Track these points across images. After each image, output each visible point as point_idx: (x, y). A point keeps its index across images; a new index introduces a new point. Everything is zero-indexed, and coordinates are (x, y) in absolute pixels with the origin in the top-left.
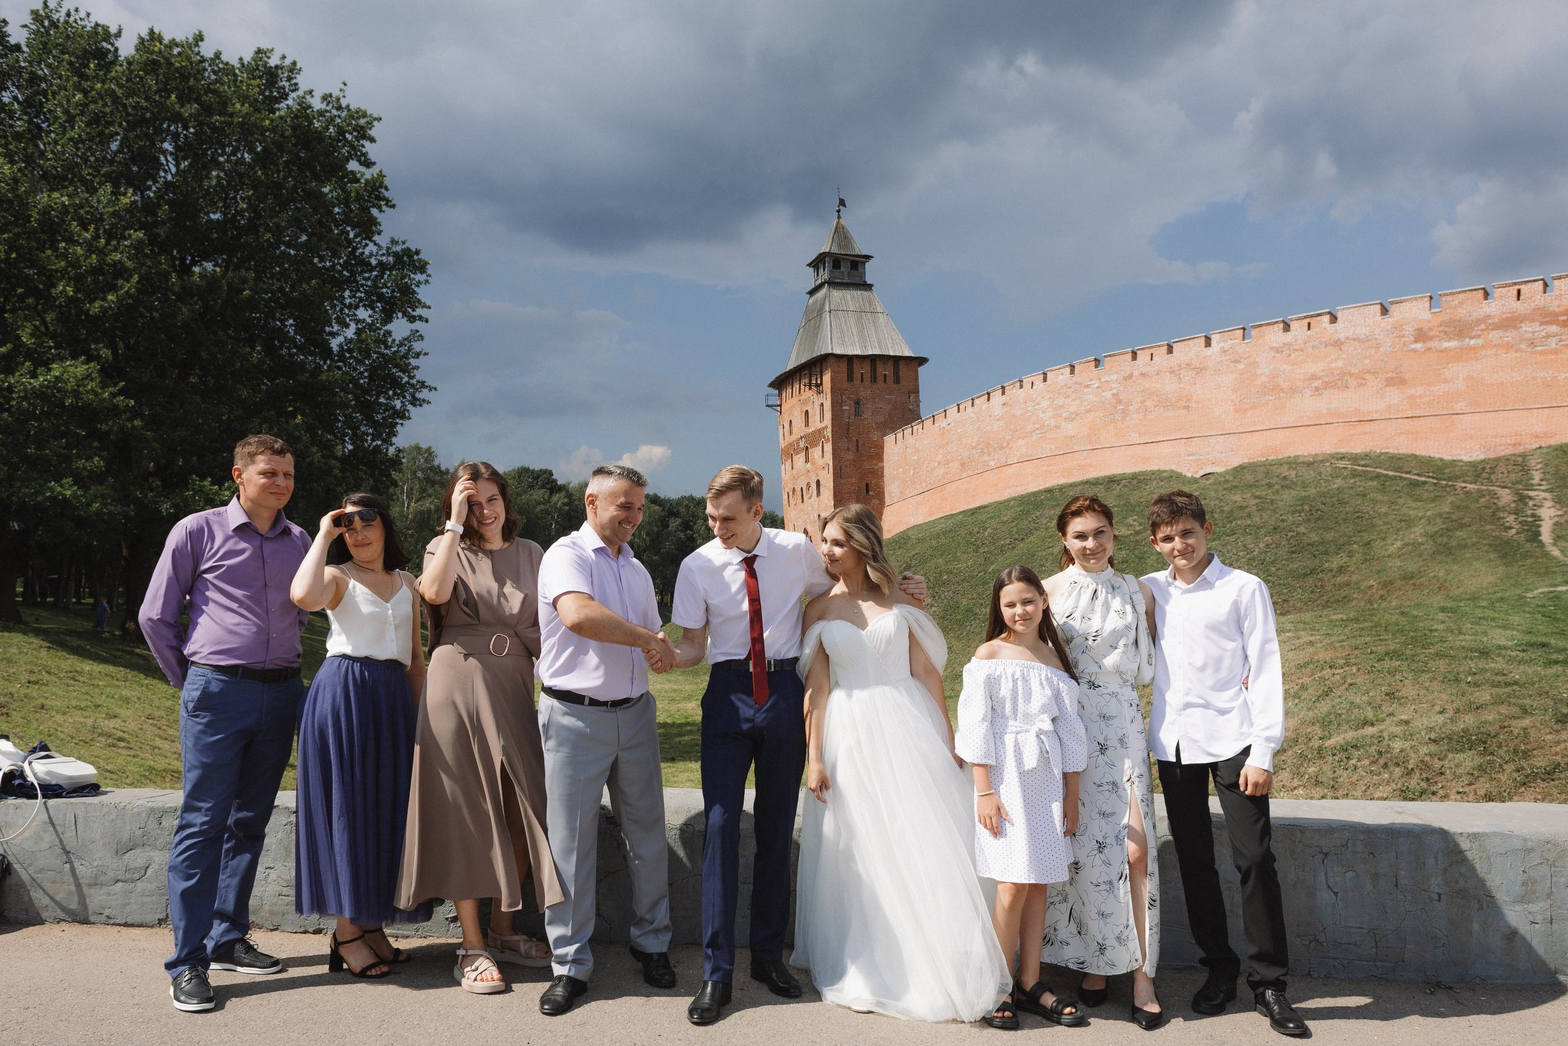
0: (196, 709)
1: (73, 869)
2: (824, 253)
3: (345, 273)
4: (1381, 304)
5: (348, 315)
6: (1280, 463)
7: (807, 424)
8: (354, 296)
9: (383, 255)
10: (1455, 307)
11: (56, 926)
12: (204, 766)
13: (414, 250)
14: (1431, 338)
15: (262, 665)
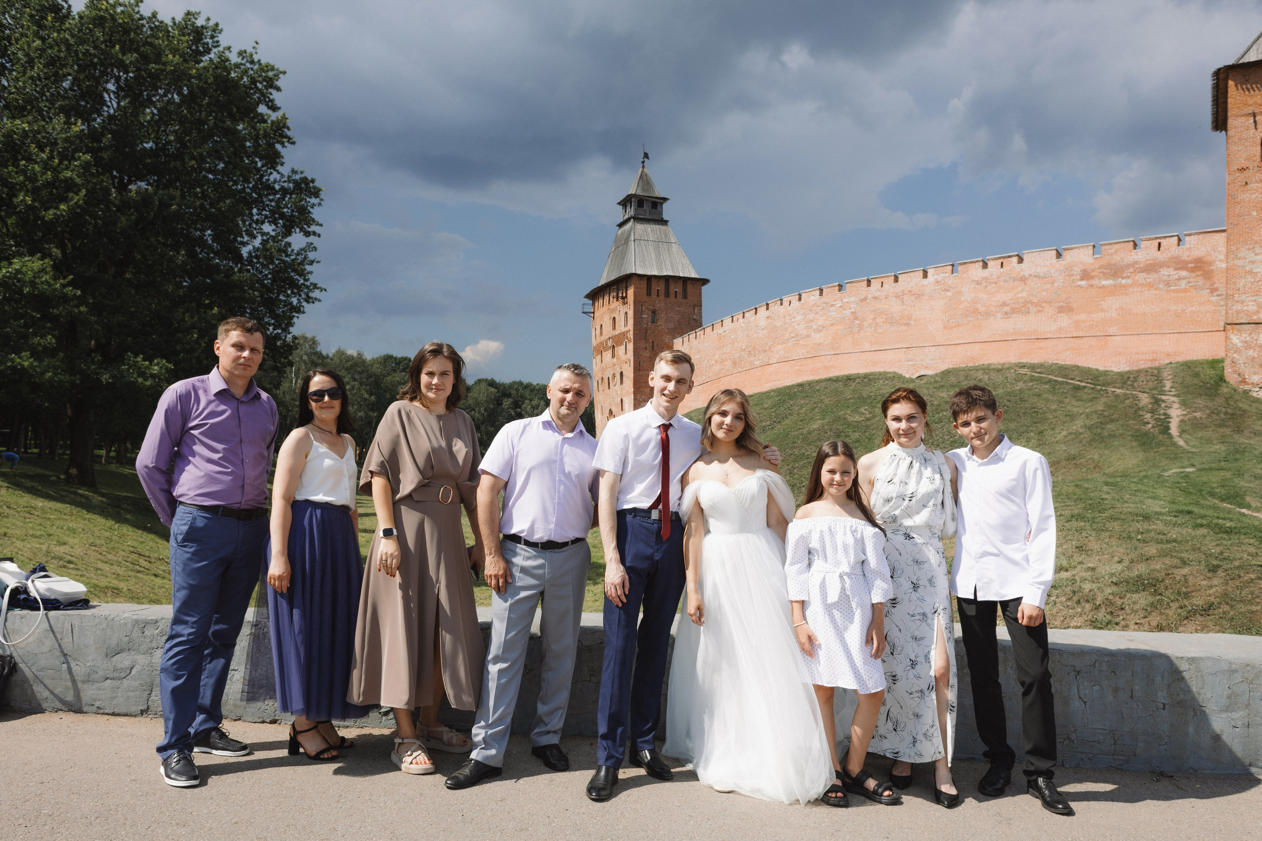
0: (184, 540)
1: (69, 669)
2: (631, 195)
3: (254, 195)
4: (1057, 250)
5: (255, 229)
6: (976, 369)
7: (614, 328)
8: (261, 214)
9: (285, 182)
10: (1112, 254)
11: (54, 715)
12: (191, 588)
13: (310, 178)
14: (1093, 278)
15: (238, 505)
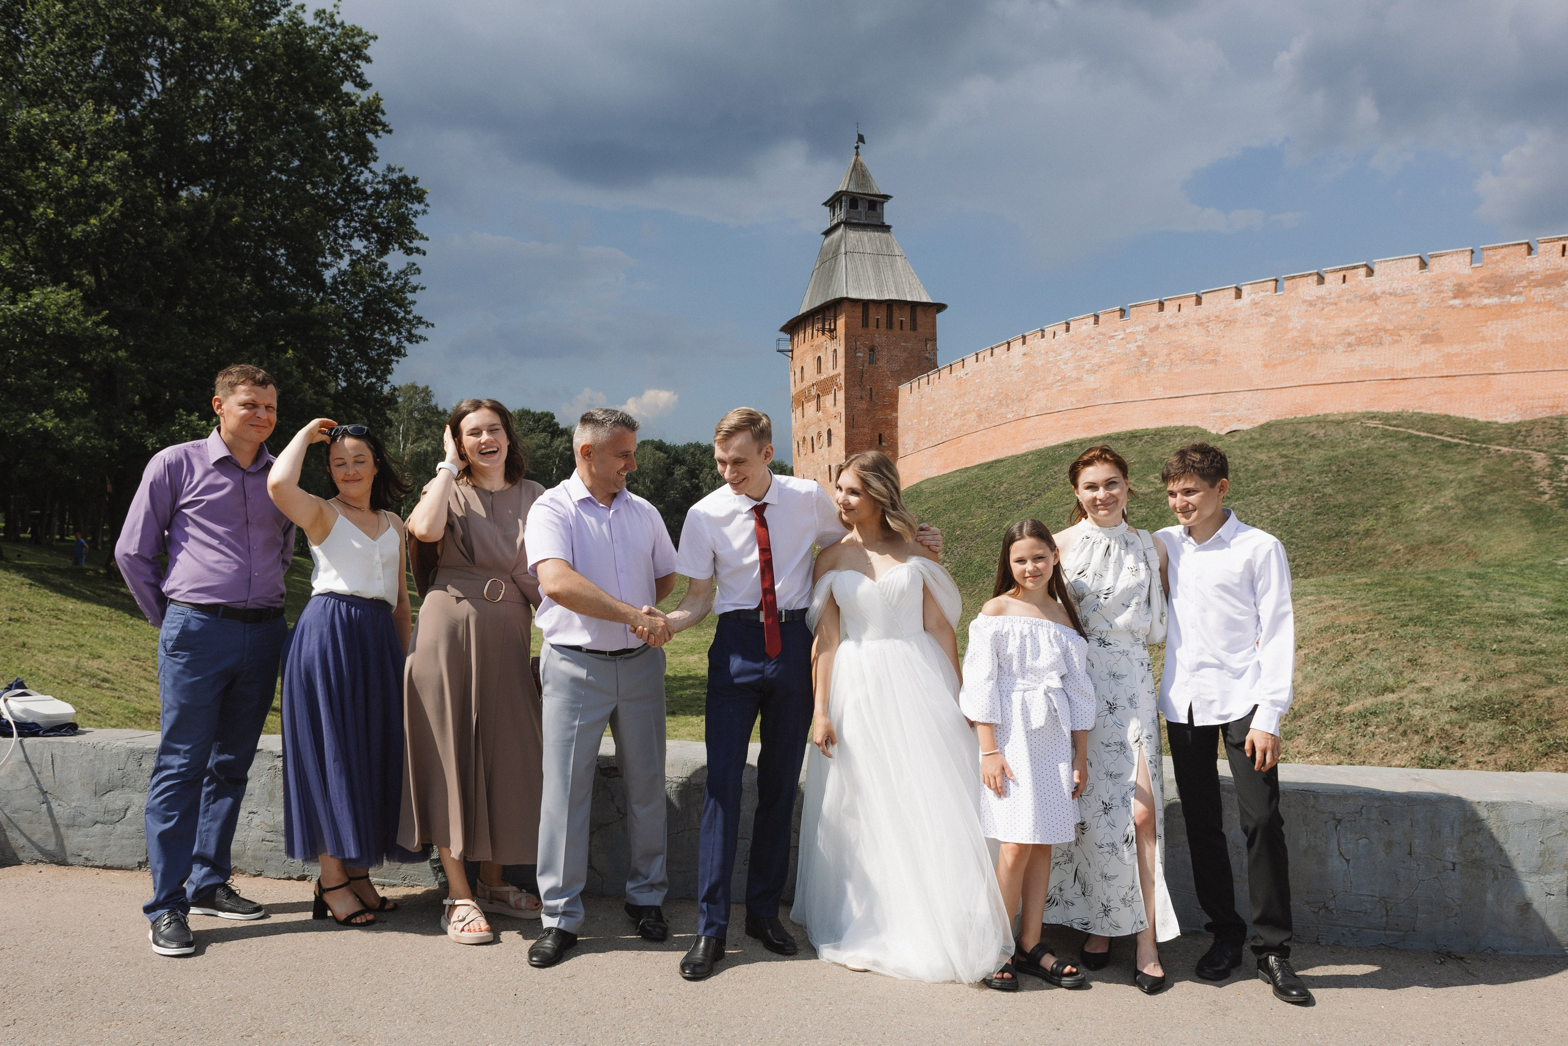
0: (174, 648)
1: (50, 809)
2: (839, 192)
3: (339, 201)
4: (1420, 257)
5: (342, 246)
6: (1308, 421)
7: (819, 371)
8: (348, 226)
9: (379, 182)
10: (1497, 261)
11: (33, 868)
12: (182, 707)
13: (411, 178)
14: (1470, 294)
15: (243, 604)
